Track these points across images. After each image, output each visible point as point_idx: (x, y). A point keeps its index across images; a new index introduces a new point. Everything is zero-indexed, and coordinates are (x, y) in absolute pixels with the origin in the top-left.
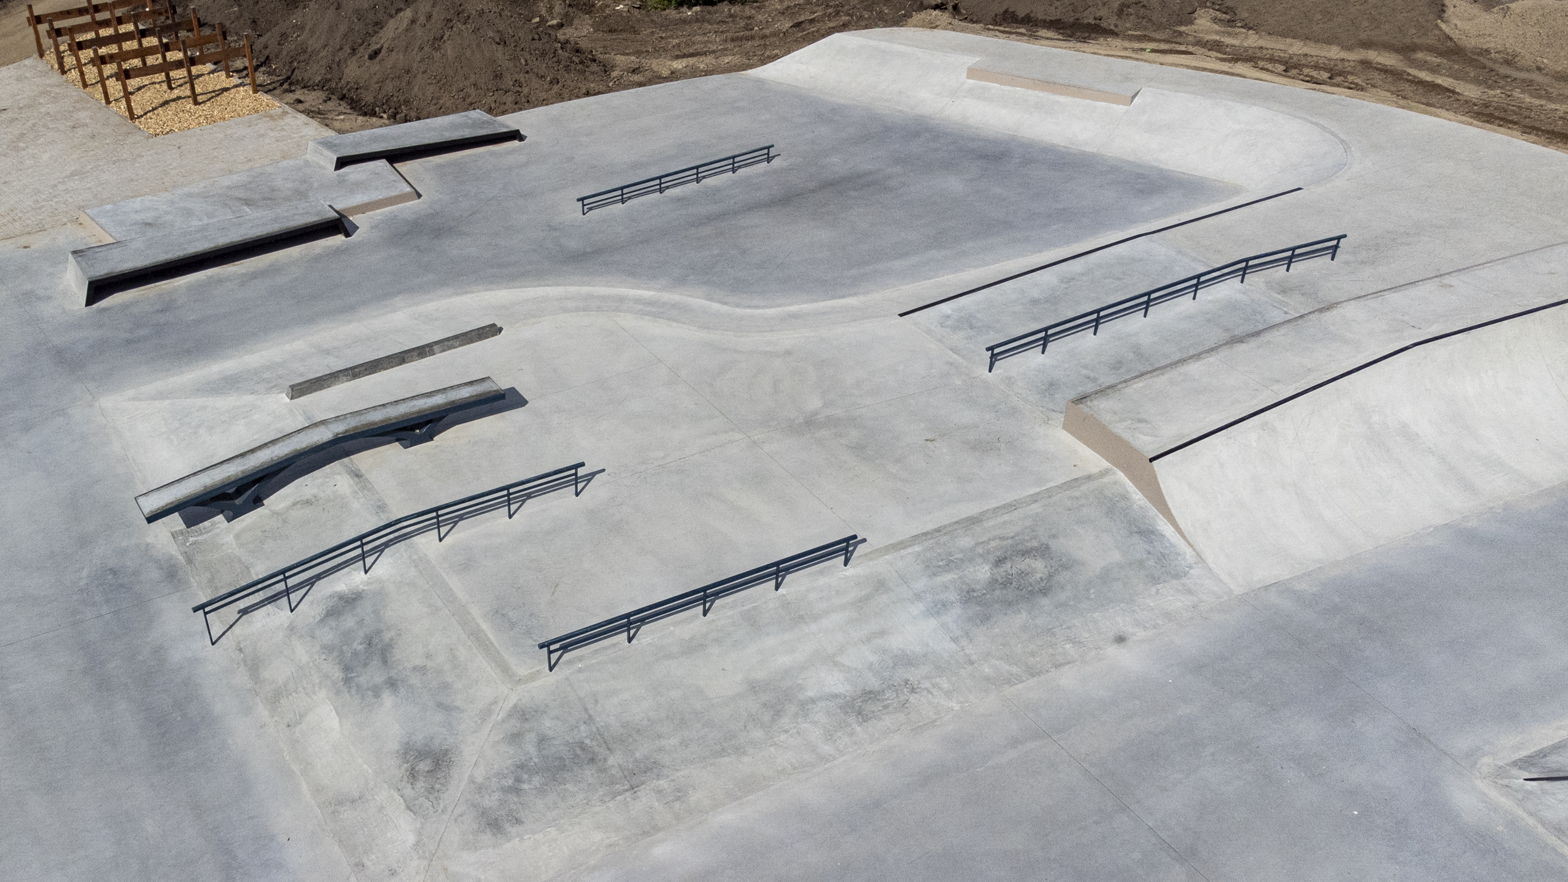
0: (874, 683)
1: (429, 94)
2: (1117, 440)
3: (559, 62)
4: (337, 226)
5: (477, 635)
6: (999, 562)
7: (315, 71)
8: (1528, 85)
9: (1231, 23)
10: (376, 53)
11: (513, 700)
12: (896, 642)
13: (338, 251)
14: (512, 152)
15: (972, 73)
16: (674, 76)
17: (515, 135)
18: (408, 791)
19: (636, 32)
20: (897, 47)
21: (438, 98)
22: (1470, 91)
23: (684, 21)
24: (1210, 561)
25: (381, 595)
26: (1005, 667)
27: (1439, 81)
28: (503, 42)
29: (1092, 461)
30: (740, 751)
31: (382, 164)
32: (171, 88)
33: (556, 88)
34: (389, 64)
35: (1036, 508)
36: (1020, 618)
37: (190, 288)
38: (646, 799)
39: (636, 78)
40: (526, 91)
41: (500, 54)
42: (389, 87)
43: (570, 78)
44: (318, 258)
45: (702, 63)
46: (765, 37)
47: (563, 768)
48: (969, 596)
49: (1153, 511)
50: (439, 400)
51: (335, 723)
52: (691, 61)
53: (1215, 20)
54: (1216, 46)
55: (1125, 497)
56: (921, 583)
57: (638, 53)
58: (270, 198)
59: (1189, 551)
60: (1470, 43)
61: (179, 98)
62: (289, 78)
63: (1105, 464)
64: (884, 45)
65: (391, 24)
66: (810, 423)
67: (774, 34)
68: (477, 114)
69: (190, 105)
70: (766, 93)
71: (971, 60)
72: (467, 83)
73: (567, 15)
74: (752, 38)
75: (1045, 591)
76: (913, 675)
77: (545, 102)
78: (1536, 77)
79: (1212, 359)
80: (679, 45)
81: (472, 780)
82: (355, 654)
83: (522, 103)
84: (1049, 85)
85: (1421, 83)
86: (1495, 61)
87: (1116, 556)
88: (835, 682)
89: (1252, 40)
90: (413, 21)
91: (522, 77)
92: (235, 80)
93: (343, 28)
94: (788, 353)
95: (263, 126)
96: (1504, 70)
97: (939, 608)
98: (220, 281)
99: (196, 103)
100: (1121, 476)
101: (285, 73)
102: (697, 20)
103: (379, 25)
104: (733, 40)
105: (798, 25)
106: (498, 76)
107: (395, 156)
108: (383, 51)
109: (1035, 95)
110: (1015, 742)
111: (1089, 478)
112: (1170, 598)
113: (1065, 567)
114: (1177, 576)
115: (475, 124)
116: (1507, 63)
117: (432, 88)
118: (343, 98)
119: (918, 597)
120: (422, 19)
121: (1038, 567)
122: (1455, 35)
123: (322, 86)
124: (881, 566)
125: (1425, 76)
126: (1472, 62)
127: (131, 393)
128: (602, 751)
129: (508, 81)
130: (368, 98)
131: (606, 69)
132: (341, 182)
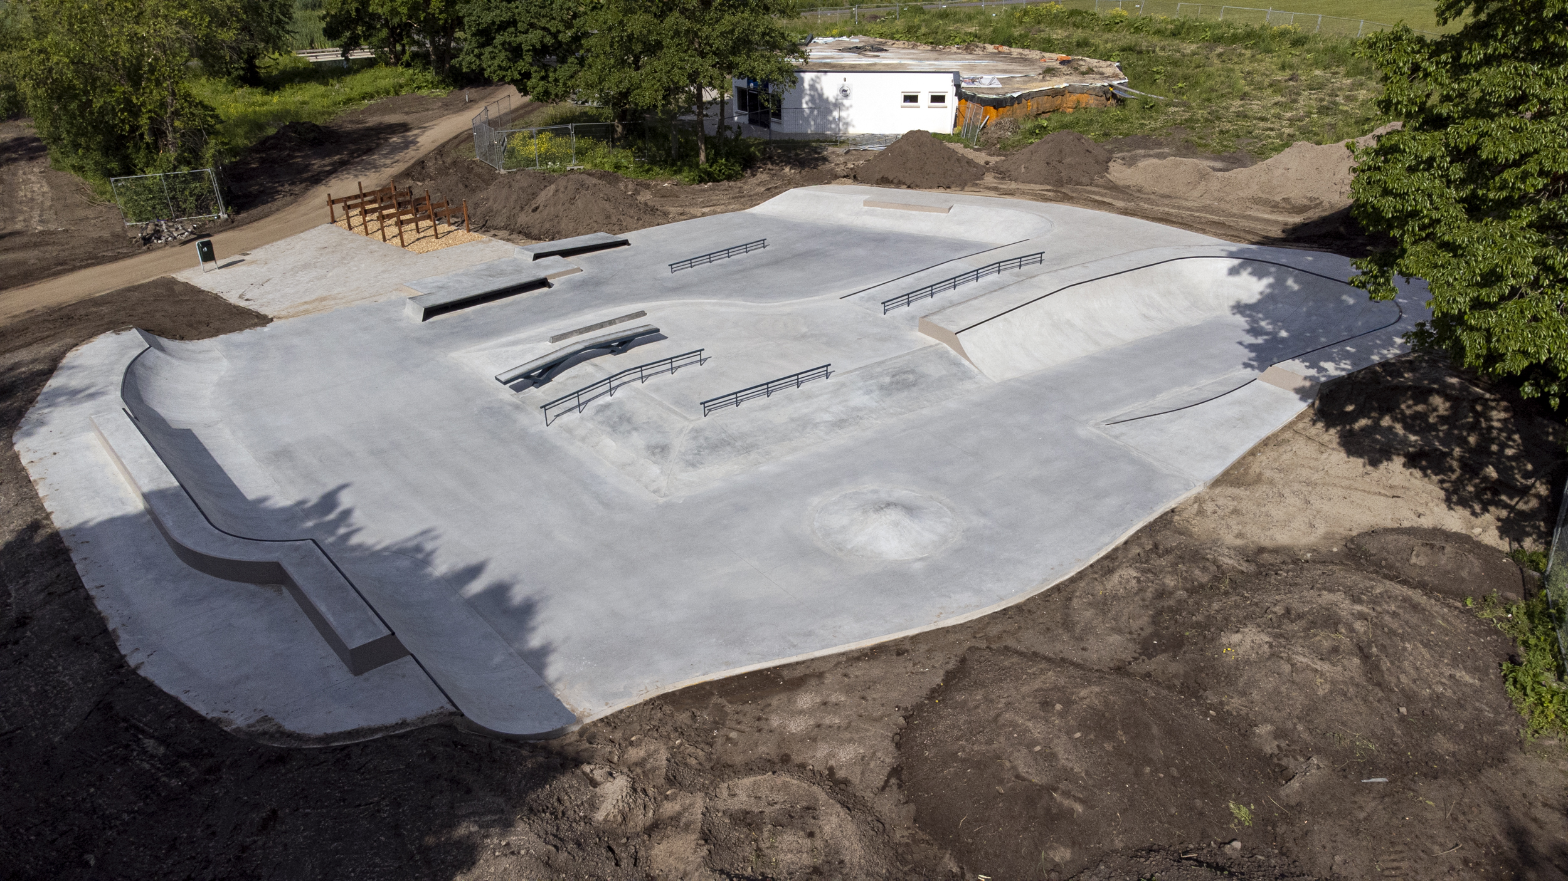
0: (844, 417)
1: (571, 228)
2: (942, 329)
3: (640, 210)
4: (543, 283)
5: (670, 410)
6: (893, 376)
7: (500, 221)
8: (1148, 201)
9: (1003, 178)
10: (537, 208)
11: (691, 426)
12: (852, 404)
13: (546, 294)
14: (626, 250)
15: (866, 203)
16: (703, 215)
17: (625, 243)
18: (653, 458)
19: (677, 197)
20: (825, 194)
21: (577, 229)
22: (1120, 204)
23: (704, 190)
24: (985, 373)
25: (620, 403)
26: (899, 410)
27: (1105, 200)
28: (608, 200)
29: (932, 341)
30: (791, 440)
31: (557, 257)
32: (418, 232)
33: (641, 222)
34: (545, 213)
35: (907, 357)
36: (905, 393)
37: (474, 312)
38: (753, 456)
39: (683, 217)
40: (625, 224)
41: (607, 205)
42: (547, 225)
43: (647, 217)
44: (537, 297)
45: (718, 209)
46: (750, 196)
47: (717, 446)
48: (882, 388)
49: (959, 356)
50: (629, 333)
51: (614, 443)
52: (712, 208)
53: (995, 178)
54: (996, 189)
55: (947, 352)
56: (861, 384)
57: (681, 206)
58: (502, 273)
59: (976, 370)
60: (1121, 183)
61: (424, 237)
62: (484, 226)
63: (938, 342)
64: (818, 193)
65: (543, 194)
66: (804, 336)
67: (756, 194)
68: (601, 234)
69: (434, 239)
70: (757, 220)
71: (867, 197)
72: (592, 221)
73: (636, 189)
74: (744, 197)
75: (914, 385)
76: (860, 414)
77: (636, 229)
78: (1152, 197)
79: (982, 299)
80: (703, 202)
81: (680, 452)
82: (615, 422)
83: (627, 229)
84: (907, 206)
85: (1096, 201)
86: (1133, 191)
87: (944, 372)
88: (827, 417)
89: (1013, 185)
90: (557, 191)
91: (621, 217)
92: (453, 228)
93: (514, 197)
94: (789, 314)
95: (481, 246)
96: (1138, 194)
97: (869, 392)
98: (490, 309)
99: (437, 238)
100: (945, 345)
101: (481, 223)
102: (711, 190)
103: (535, 195)
104: (733, 198)
105: (768, 189)
106: (608, 217)
107: (565, 253)
108: (541, 208)
109: (899, 212)
110: (904, 430)
111: (931, 346)
112: (968, 385)
113: (922, 377)
114: (970, 378)
115: (602, 238)
116: (1139, 191)
117: (573, 224)
118: (520, 232)
119: (860, 388)
120: (562, 189)
121: (911, 377)
122: (1114, 180)
123: (505, 228)
124: (842, 379)
125: (1097, 198)
126: (1122, 192)
127: (464, 351)
128: (733, 441)
129: (614, 219)
130: (535, 231)
131: (665, 214)
132: (538, 266)
